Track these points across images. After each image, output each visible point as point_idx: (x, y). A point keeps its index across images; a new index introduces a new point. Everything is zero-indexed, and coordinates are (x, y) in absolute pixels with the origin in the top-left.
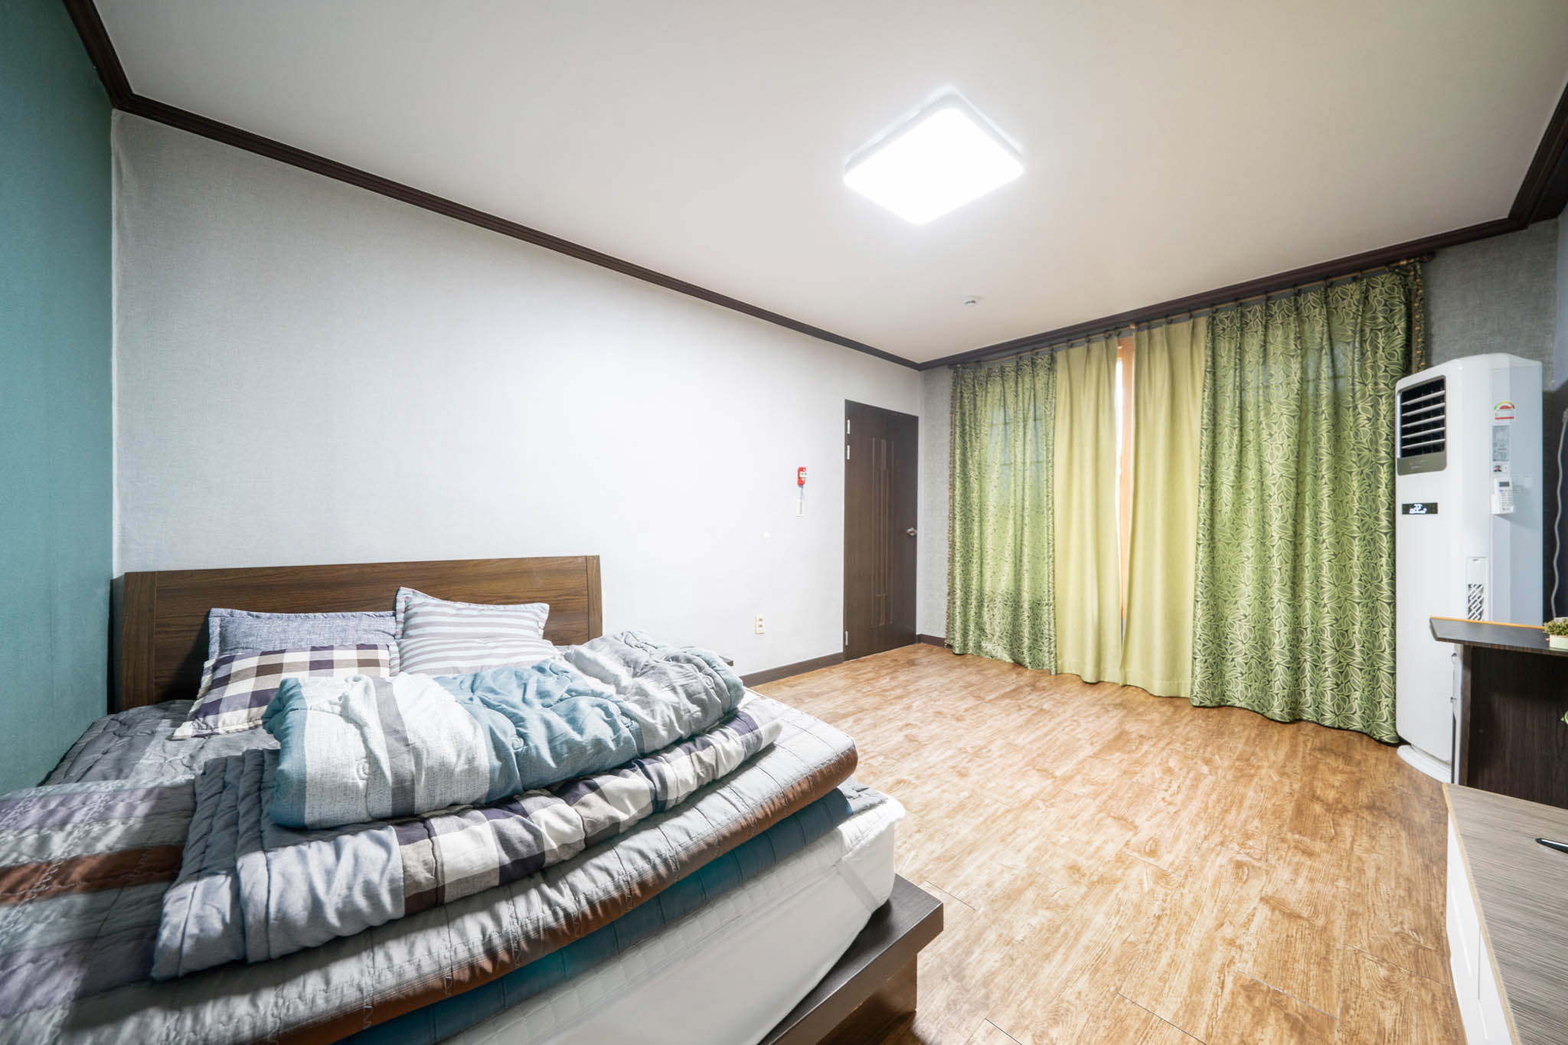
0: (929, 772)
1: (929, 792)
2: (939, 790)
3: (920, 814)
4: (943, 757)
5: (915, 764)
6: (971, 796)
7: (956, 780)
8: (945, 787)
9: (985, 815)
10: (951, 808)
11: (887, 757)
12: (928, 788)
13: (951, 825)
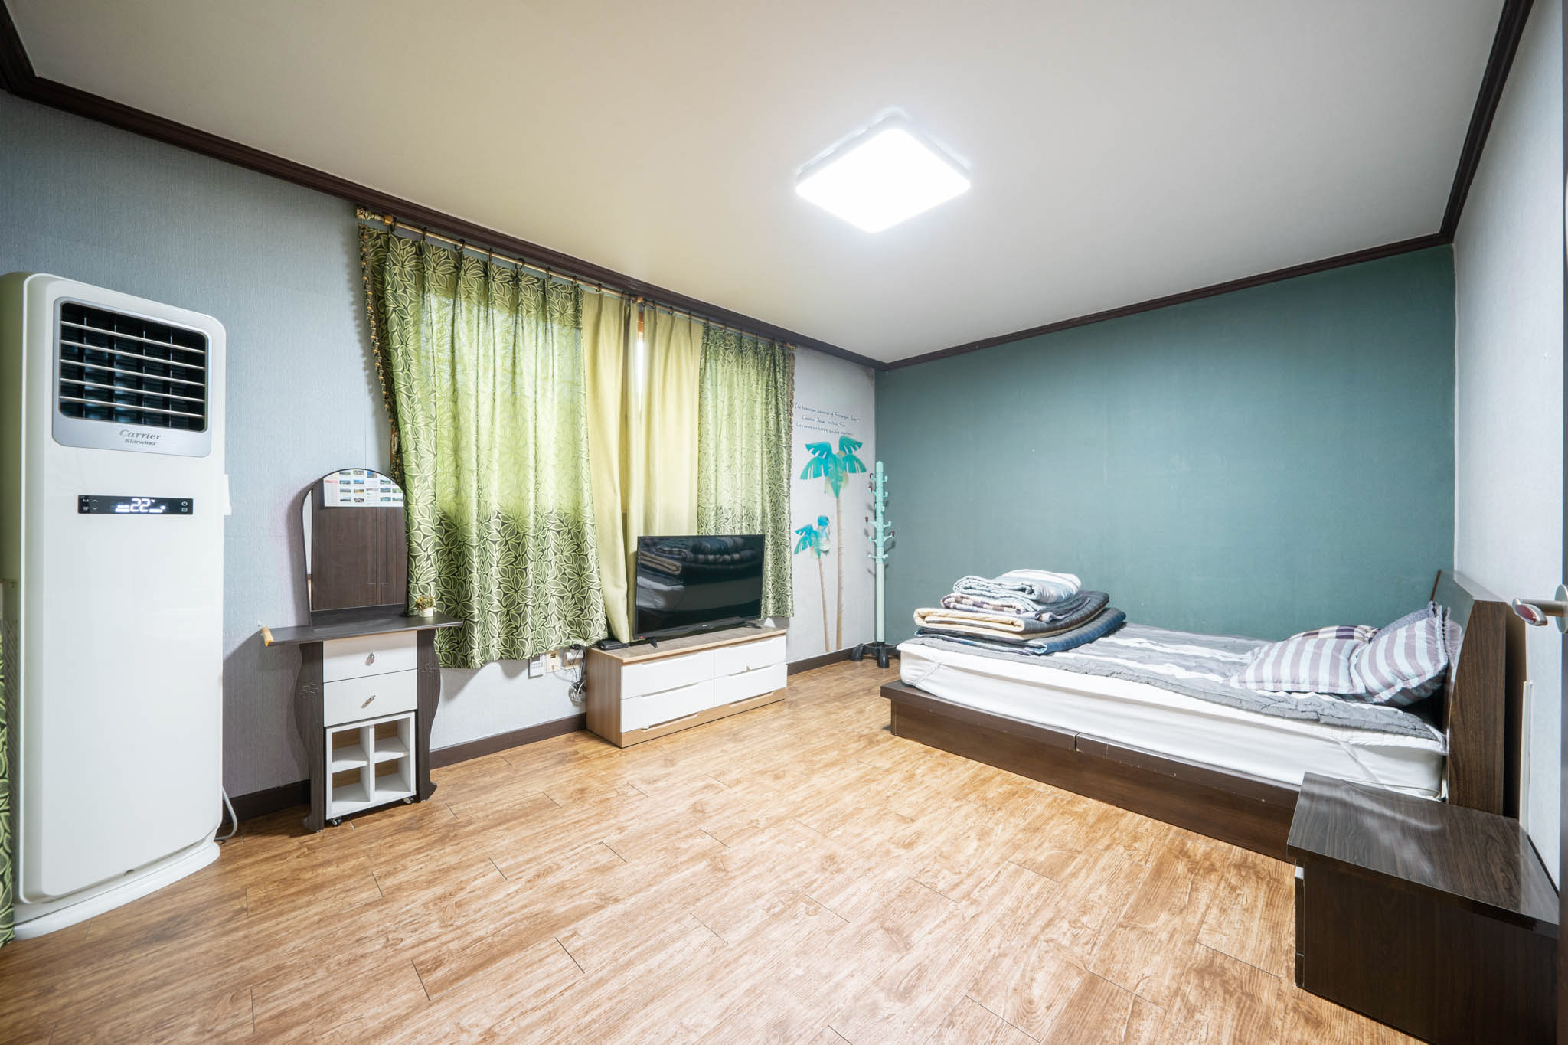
0: (873, 862)
1: (875, 834)
2: (865, 836)
3: (885, 811)
4: (850, 890)
5: (890, 874)
6: (830, 831)
7: (841, 851)
8: (856, 840)
9: (824, 811)
10: (856, 817)
11: (933, 888)
12: (877, 839)
13: (859, 802)
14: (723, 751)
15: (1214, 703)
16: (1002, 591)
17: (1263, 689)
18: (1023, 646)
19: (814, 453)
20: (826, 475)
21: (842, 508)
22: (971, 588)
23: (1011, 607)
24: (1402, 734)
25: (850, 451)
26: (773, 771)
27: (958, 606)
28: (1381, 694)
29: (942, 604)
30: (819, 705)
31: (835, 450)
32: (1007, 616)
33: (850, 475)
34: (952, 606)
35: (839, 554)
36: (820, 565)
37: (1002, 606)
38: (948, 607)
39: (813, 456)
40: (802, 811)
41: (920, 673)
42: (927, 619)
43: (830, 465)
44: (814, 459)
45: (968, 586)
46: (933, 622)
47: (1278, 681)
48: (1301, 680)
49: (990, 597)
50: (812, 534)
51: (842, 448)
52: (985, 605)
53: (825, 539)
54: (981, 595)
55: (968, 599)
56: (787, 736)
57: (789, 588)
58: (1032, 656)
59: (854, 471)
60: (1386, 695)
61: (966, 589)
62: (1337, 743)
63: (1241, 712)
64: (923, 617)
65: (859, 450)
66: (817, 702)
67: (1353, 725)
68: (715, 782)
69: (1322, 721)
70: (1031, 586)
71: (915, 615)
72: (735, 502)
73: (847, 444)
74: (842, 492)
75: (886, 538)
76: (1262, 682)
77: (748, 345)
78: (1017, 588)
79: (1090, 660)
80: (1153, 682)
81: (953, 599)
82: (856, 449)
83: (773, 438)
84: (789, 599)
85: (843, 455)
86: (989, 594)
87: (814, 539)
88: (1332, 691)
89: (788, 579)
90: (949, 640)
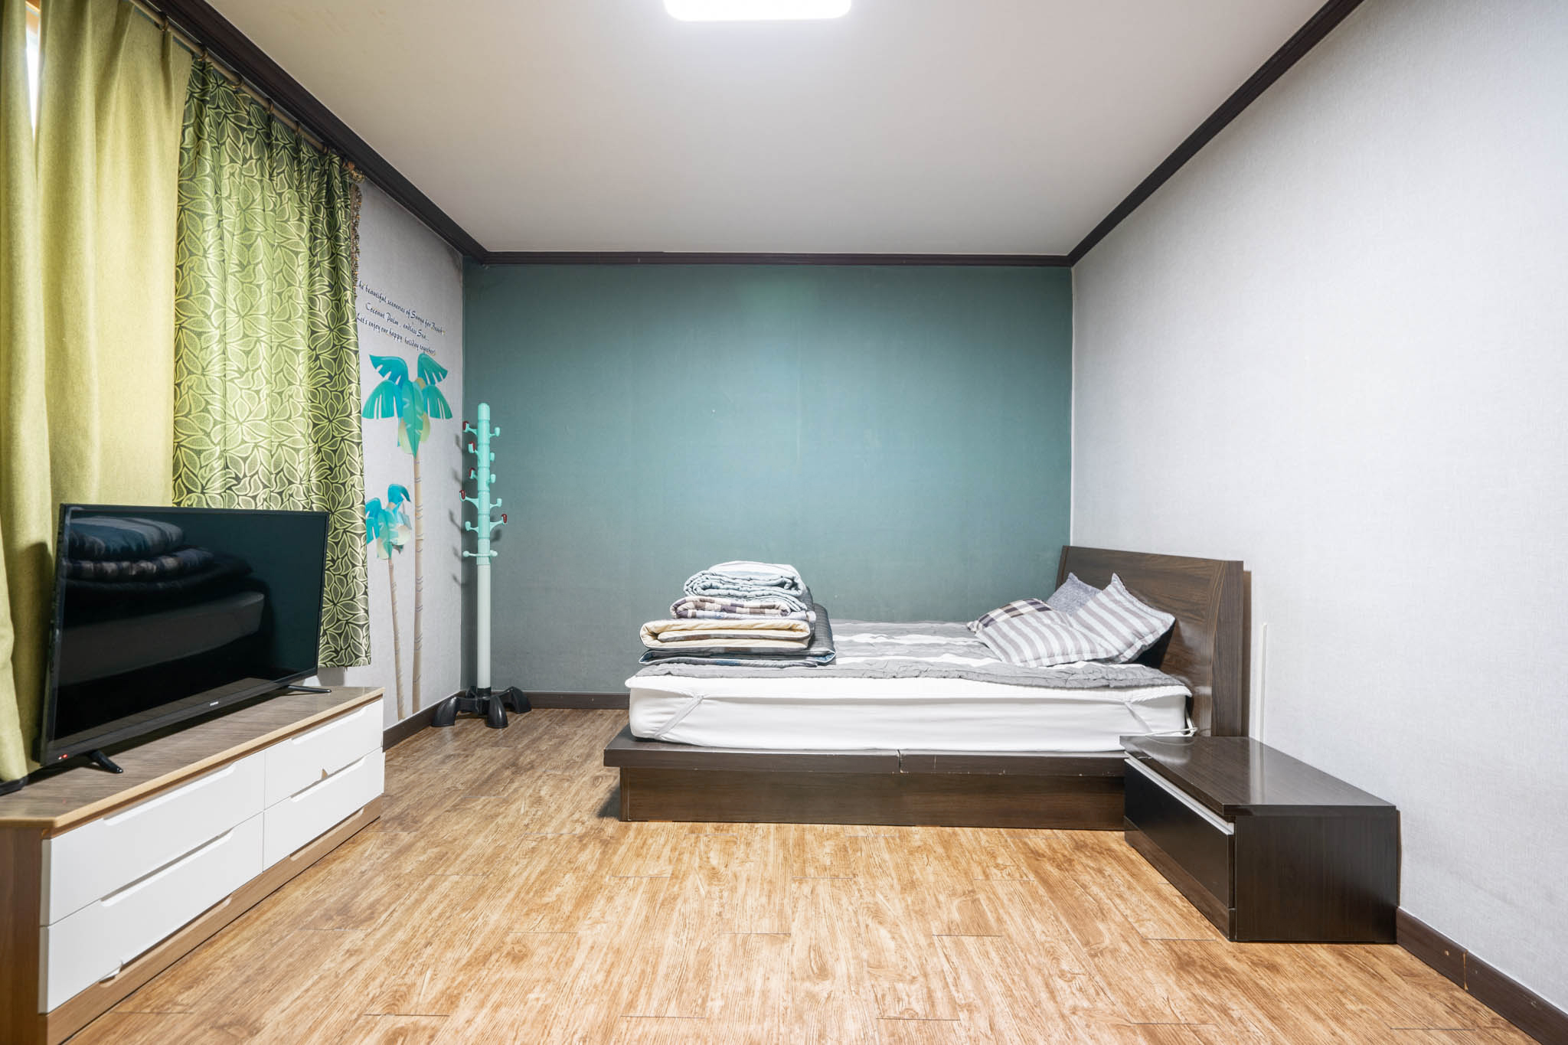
14: (350, 953)
15: (1026, 686)
16: (754, 588)
17: (1042, 666)
18: (803, 656)
19: (383, 373)
20: (400, 415)
21: (421, 474)
22: (711, 587)
23: (773, 607)
24: (1163, 685)
25: (433, 382)
26: (498, 949)
27: (699, 613)
28: (1125, 654)
29: (674, 613)
30: (455, 808)
31: (413, 375)
32: (772, 619)
33: (432, 420)
34: (690, 613)
35: (418, 551)
36: (391, 568)
37: (762, 607)
38: (680, 616)
39: (380, 379)
40: (625, 996)
41: (669, 717)
42: (660, 637)
43: (404, 399)
44: (383, 383)
45: (707, 583)
46: (674, 640)
47: (1051, 655)
48: (1069, 651)
49: (740, 597)
50: (380, 516)
51: (421, 374)
52: (738, 609)
53: (400, 524)
54: (729, 595)
55: (712, 602)
56: (456, 878)
57: (362, 613)
58: (819, 667)
59: (436, 415)
60: (1130, 654)
61: (705, 588)
62: (1123, 704)
63: (1048, 690)
64: (655, 635)
65: (444, 381)
66: (449, 804)
67: (1133, 684)
68: (403, 1022)
69: (1111, 686)
70: (792, 580)
71: (642, 632)
72: (256, 446)
73: (430, 369)
74: (421, 445)
75: (493, 525)
76: (1039, 658)
77: (280, 136)
78: (775, 582)
79: (888, 661)
80: (964, 674)
81: (690, 605)
82: (440, 380)
83: (324, 331)
84: (362, 633)
85: (423, 385)
86: (739, 593)
87: (382, 524)
88: (1095, 657)
89: (360, 596)
90: (696, 663)
